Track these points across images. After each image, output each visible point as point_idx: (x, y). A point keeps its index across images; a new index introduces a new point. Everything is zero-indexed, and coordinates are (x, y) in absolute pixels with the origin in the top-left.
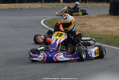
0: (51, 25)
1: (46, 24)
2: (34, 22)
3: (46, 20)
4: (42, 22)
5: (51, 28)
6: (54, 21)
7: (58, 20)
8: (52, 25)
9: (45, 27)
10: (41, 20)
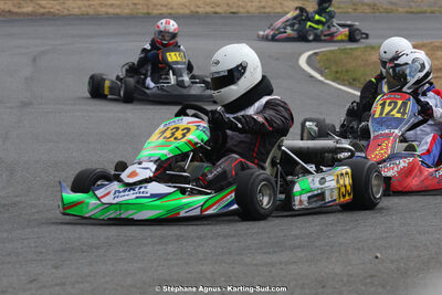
0: (334, 69)
1: (318, 66)
2: (277, 59)
3: (315, 54)
4: (302, 61)
5: (333, 81)
6: (343, 56)
7: (359, 53)
8: (337, 72)
9: (312, 77)
10: (300, 55)
